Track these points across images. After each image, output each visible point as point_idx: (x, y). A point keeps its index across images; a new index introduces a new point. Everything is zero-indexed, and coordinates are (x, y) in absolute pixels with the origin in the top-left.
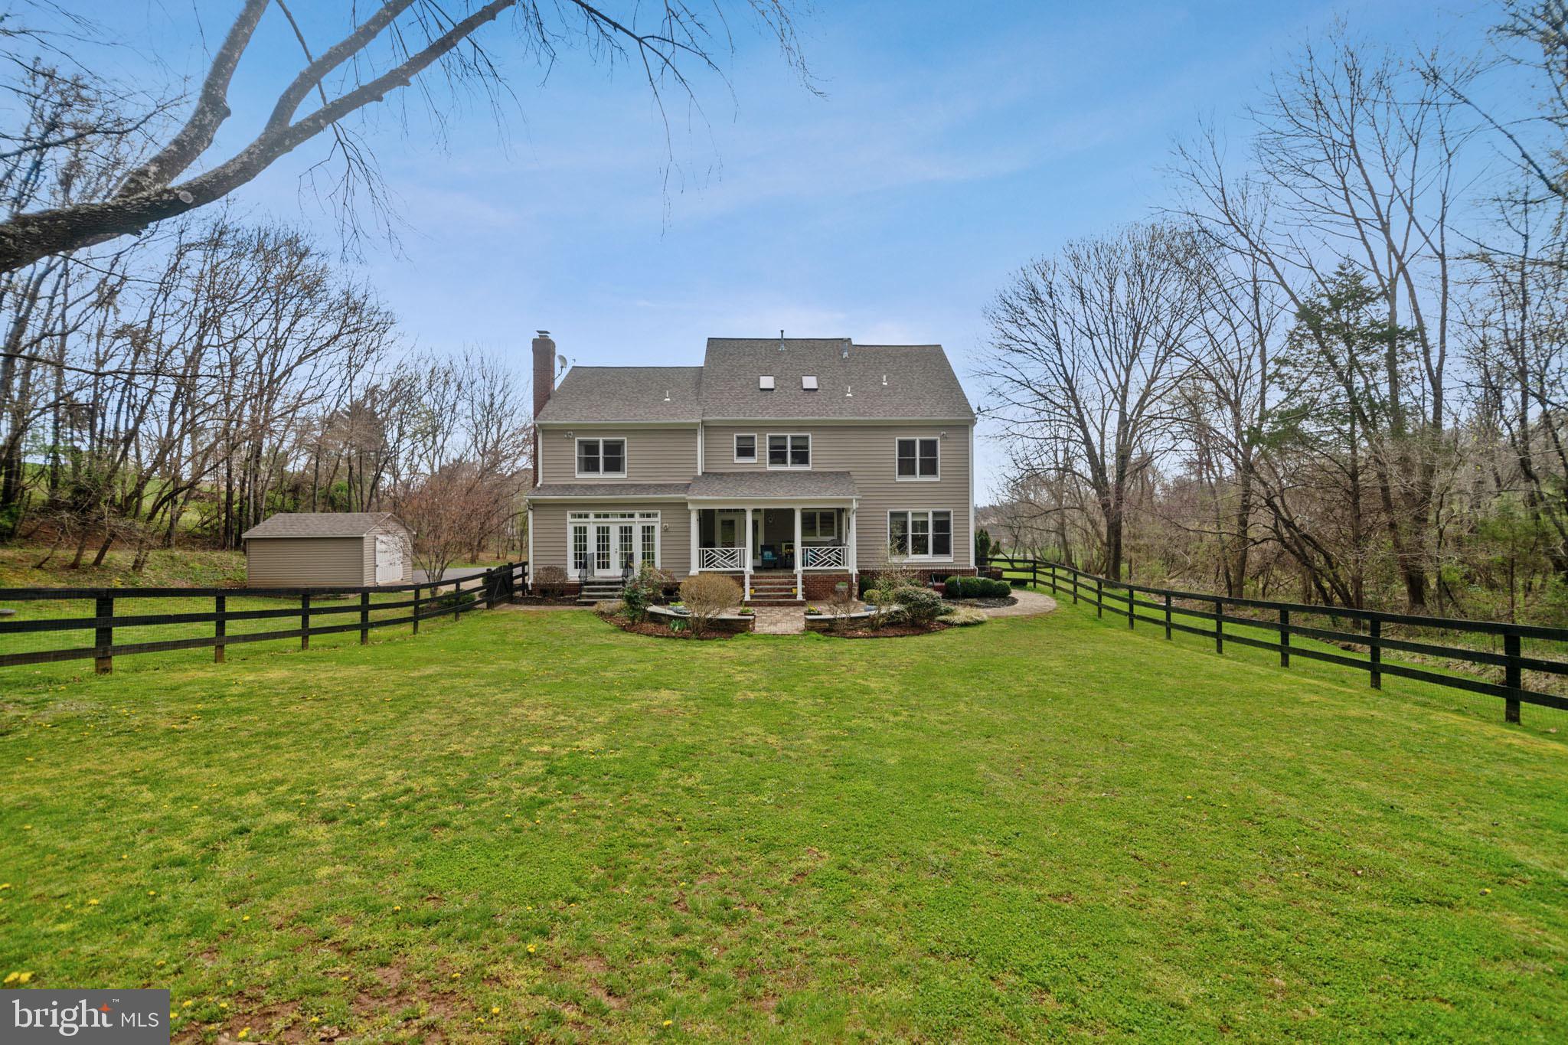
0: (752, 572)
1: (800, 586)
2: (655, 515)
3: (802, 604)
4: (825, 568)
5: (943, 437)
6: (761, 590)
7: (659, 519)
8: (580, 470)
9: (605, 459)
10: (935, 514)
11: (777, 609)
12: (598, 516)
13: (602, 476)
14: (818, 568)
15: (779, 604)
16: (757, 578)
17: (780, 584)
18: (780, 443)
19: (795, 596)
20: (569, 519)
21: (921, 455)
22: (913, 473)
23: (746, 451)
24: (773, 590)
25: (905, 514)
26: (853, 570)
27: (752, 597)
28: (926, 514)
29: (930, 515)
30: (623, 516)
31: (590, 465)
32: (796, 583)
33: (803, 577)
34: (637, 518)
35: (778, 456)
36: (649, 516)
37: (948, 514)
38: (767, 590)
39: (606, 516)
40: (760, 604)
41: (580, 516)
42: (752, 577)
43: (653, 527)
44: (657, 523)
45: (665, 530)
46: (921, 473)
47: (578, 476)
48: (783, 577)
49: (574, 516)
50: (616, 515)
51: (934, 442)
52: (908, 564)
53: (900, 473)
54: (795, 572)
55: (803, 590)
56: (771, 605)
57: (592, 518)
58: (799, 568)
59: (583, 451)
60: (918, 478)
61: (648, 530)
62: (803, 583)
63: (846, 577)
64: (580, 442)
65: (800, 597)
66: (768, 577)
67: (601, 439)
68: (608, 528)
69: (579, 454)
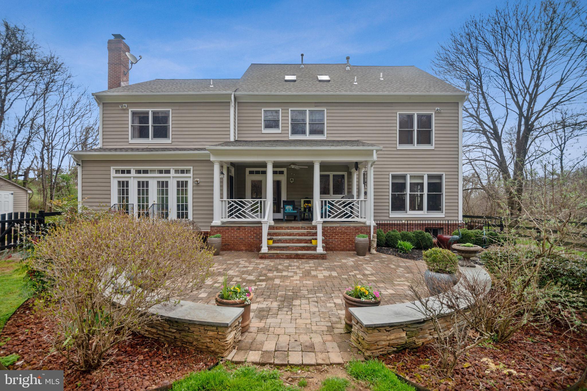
0: (272, 223)
1: (320, 237)
2: (188, 171)
3: (322, 257)
4: (343, 219)
5: (438, 112)
6: (279, 241)
7: (191, 175)
8: (133, 137)
9: (154, 127)
10: (430, 177)
11: (296, 263)
12: (139, 172)
13: (151, 141)
14: (336, 219)
15: (298, 257)
16: (277, 228)
17: (299, 235)
18: (300, 117)
19: (315, 248)
20: (113, 174)
21: (418, 127)
22: (411, 142)
23: (272, 124)
24: (292, 241)
25: (404, 177)
26: (371, 222)
27: (270, 248)
28: (422, 177)
29: (426, 177)
30: (161, 172)
31: (143, 133)
32: (315, 234)
33: (324, 229)
34: (172, 174)
35: (298, 128)
36: (183, 172)
37: (440, 177)
38: (286, 241)
39: (146, 172)
40: (278, 257)
41: (123, 172)
42: (271, 227)
43: (187, 182)
44: (189, 178)
45: (197, 184)
46: (418, 143)
47: (131, 141)
48: (302, 228)
49: (117, 171)
50: (153, 171)
51: (429, 117)
52: (407, 219)
53: (400, 143)
54: (314, 223)
55: (323, 241)
56: (289, 257)
57: (133, 174)
58: (318, 219)
59: (137, 120)
60: (416, 146)
61: (182, 185)
62: (324, 235)
63: (365, 229)
64: (134, 113)
65: (320, 250)
66: (288, 228)
67: (150, 110)
68: (147, 182)
69: (133, 122)
